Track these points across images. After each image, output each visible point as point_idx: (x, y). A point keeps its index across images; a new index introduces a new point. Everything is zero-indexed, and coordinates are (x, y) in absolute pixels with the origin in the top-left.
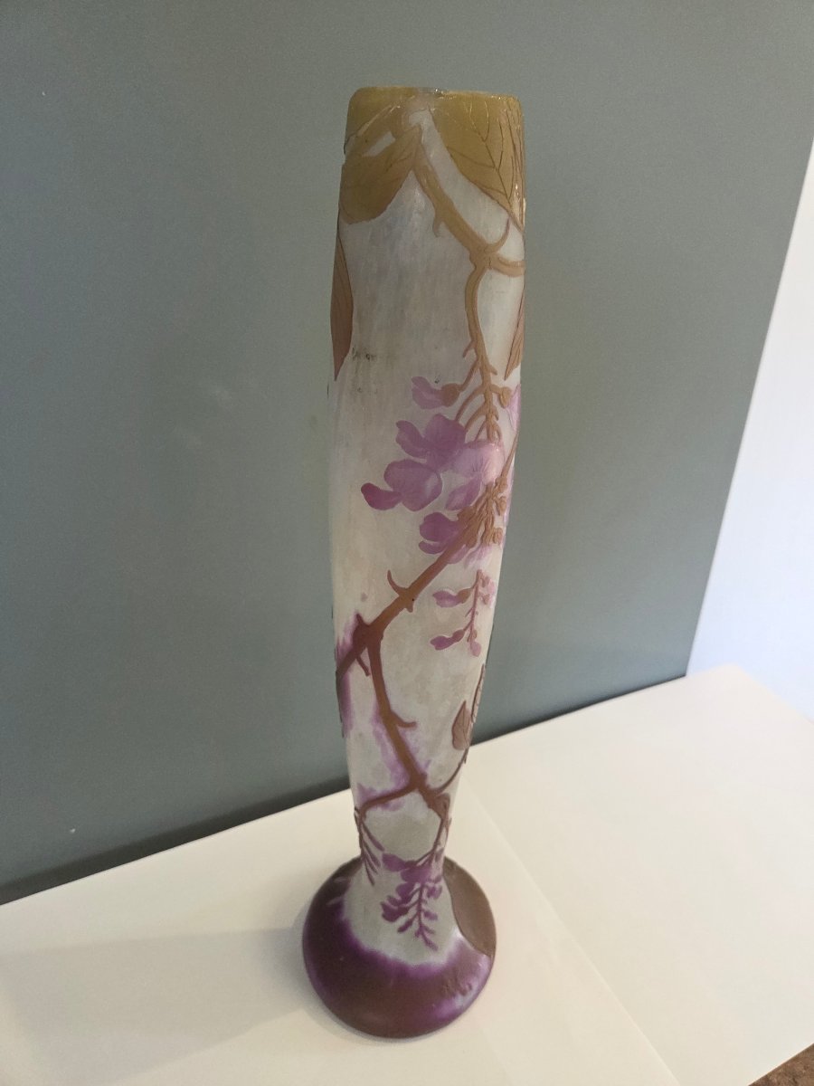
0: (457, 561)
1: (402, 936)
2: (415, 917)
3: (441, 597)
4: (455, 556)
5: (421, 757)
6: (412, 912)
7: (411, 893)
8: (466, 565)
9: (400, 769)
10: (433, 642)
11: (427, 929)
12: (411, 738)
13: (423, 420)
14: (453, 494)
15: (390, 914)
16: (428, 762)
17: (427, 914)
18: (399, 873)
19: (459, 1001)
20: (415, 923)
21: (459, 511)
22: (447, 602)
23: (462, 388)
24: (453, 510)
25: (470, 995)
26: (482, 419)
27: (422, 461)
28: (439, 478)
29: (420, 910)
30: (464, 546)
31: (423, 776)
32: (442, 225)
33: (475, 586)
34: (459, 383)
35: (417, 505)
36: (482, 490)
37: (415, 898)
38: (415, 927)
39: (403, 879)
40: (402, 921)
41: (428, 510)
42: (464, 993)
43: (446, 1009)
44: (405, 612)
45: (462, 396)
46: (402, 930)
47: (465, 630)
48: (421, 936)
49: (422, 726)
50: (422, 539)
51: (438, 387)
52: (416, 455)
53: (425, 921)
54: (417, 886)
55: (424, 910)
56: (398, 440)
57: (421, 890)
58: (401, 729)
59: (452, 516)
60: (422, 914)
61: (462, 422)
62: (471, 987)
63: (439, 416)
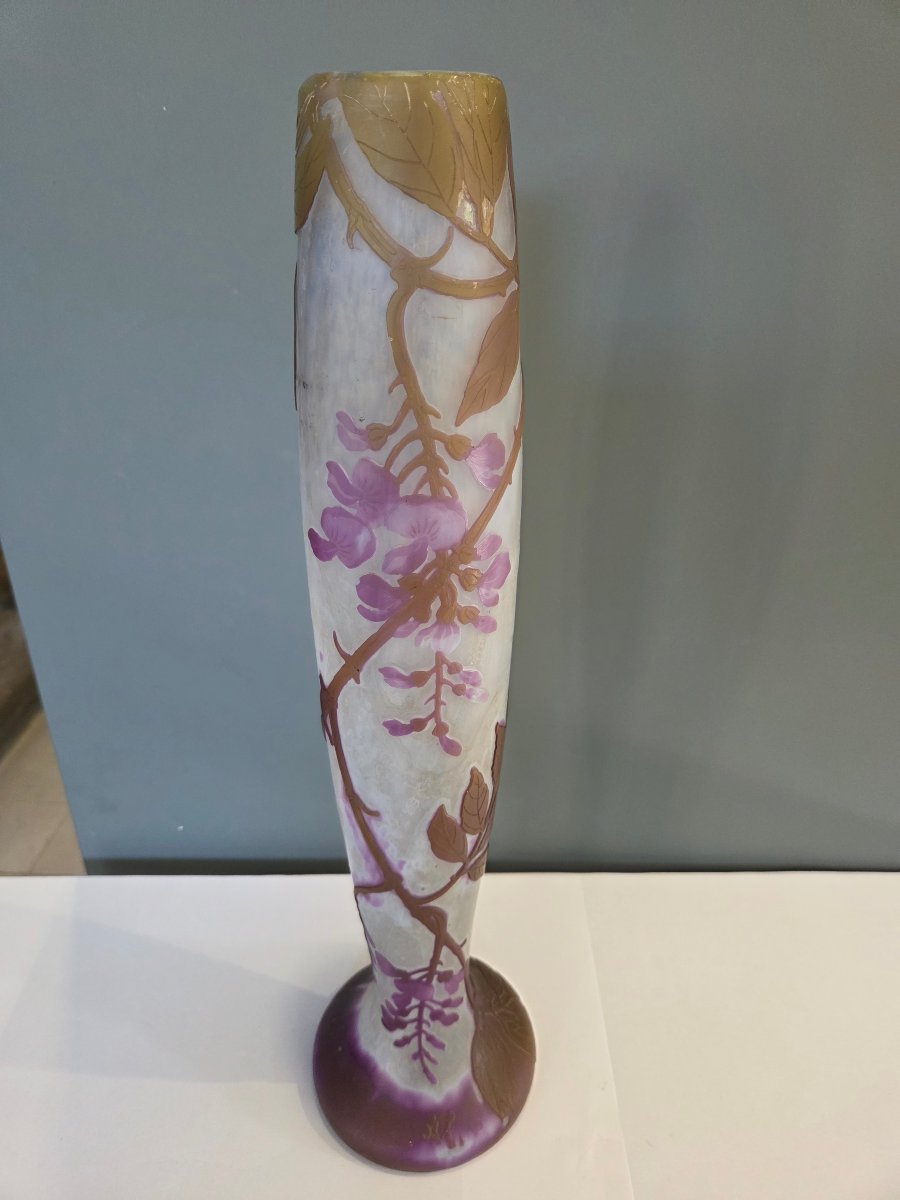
0: (404, 635)
1: (396, 1050)
2: (413, 1036)
3: (389, 674)
4: (400, 629)
5: (392, 854)
6: (410, 1029)
7: (407, 1007)
8: (418, 642)
9: (372, 860)
10: (387, 724)
11: (428, 1056)
12: (378, 829)
13: (350, 462)
14: (389, 556)
15: (391, 1024)
16: (402, 864)
17: (430, 1039)
18: (393, 978)
19: (442, 1153)
20: (415, 1041)
21: (399, 576)
22: (397, 682)
23: (393, 430)
24: (391, 573)
25: (458, 1152)
26: (421, 471)
27: (352, 511)
28: (371, 533)
29: (419, 1032)
30: (412, 619)
31: (400, 878)
32: (357, 236)
33: (437, 669)
34: (388, 423)
35: (353, 563)
36: (430, 557)
37: (414, 1014)
38: (413, 1046)
39: (398, 987)
40: (399, 1034)
41: (364, 569)
42: (451, 1146)
43: (423, 1155)
44: (352, 682)
45: (393, 440)
46: (399, 1044)
47: (429, 718)
48: (418, 1061)
49: (386, 817)
50: (359, 602)
51: (363, 426)
52: (347, 503)
53: (426, 1046)
54: (415, 1002)
55: (425, 1033)
56: (330, 484)
57: (421, 1007)
58: (366, 816)
59: (393, 581)
60: (424, 1037)
61: (395, 471)
62: (462, 1143)
63: (365, 460)
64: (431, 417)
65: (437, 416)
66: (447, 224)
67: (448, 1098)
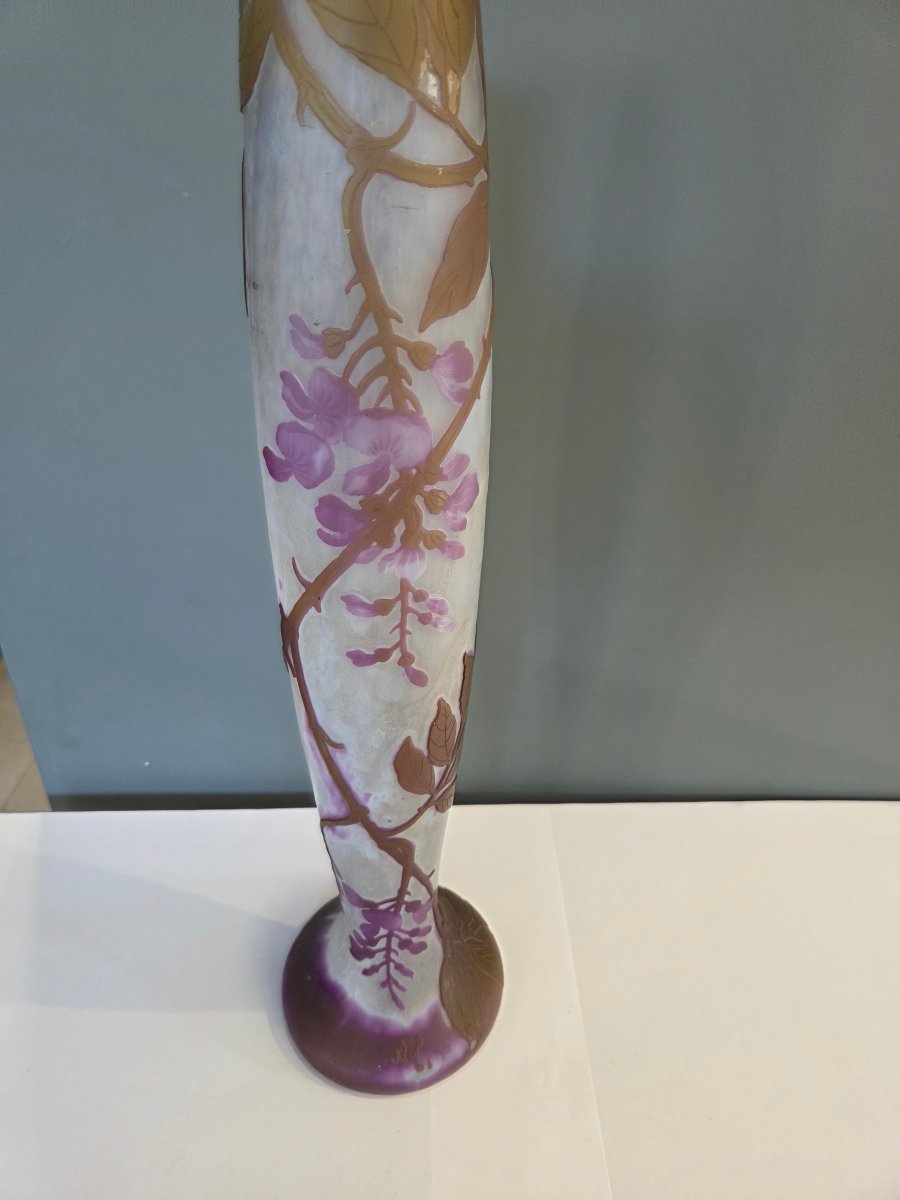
0: (366, 561)
1: (364, 978)
2: (381, 965)
3: (351, 602)
4: (362, 555)
5: (357, 787)
6: (379, 958)
7: (376, 937)
8: (381, 568)
9: (338, 793)
10: (350, 655)
11: (396, 983)
12: (342, 761)
13: (305, 370)
14: (349, 475)
15: (358, 953)
16: (368, 796)
17: (399, 967)
18: (361, 909)
19: (410, 1075)
20: (383, 969)
21: (361, 498)
22: (360, 610)
23: (351, 335)
24: (352, 495)
25: (426, 1074)
26: (383, 381)
27: (308, 425)
28: (330, 451)
29: (388, 961)
30: (374, 544)
31: (365, 811)
32: (307, 112)
33: (402, 597)
34: (346, 327)
35: (311, 484)
36: (393, 476)
37: (382, 944)
38: (381, 975)
39: (365, 917)
40: (367, 963)
41: (322, 490)
42: (419, 1068)
43: (391, 1078)
44: (312, 610)
45: (352, 346)
46: (366, 972)
47: (395, 647)
48: (387, 989)
49: (351, 749)
50: (320, 526)
51: (318, 330)
52: (303, 417)
53: (395, 973)
54: (383, 932)
55: (393, 961)
56: (284, 397)
57: (389, 937)
58: (330, 748)
59: (353, 502)
60: (392, 965)
61: (354, 381)
62: (430, 1066)
63: (321, 369)
64: (393, 322)
65: (399, 320)
66: (408, 98)
67: (417, 1023)
